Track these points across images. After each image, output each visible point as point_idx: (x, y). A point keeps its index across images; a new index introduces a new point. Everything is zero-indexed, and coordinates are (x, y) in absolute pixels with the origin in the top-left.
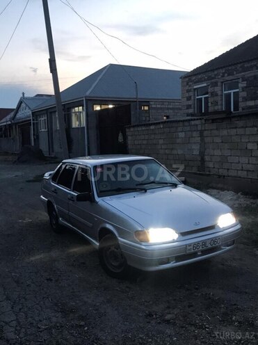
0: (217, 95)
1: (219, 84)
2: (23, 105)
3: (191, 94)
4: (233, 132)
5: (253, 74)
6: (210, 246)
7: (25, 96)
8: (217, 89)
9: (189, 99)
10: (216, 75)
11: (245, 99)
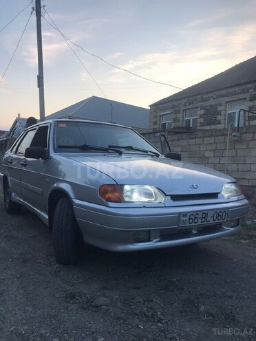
0: (179, 121)
1: (181, 111)
2: (18, 124)
3: (157, 119)
4: (192, 142)
5: (209, 104)
6: (212, 221)
7: (21, 117)
8: (179, 116)
9: (155, 123)
10: (179, 104)
11: (202, 125)
